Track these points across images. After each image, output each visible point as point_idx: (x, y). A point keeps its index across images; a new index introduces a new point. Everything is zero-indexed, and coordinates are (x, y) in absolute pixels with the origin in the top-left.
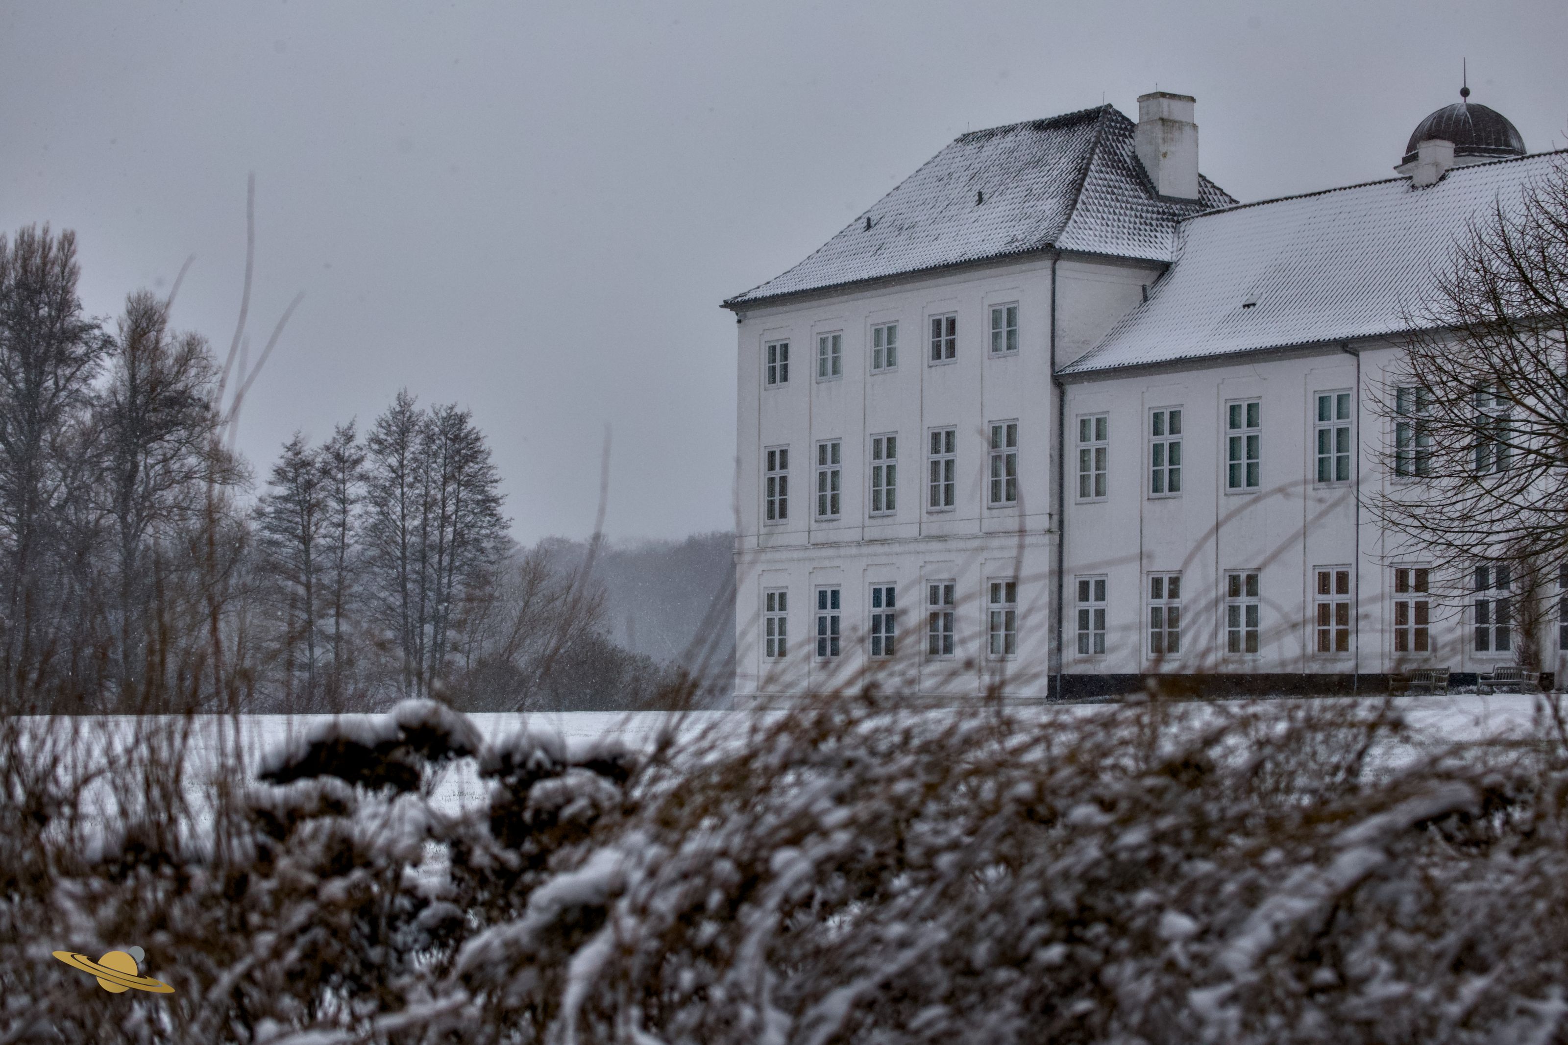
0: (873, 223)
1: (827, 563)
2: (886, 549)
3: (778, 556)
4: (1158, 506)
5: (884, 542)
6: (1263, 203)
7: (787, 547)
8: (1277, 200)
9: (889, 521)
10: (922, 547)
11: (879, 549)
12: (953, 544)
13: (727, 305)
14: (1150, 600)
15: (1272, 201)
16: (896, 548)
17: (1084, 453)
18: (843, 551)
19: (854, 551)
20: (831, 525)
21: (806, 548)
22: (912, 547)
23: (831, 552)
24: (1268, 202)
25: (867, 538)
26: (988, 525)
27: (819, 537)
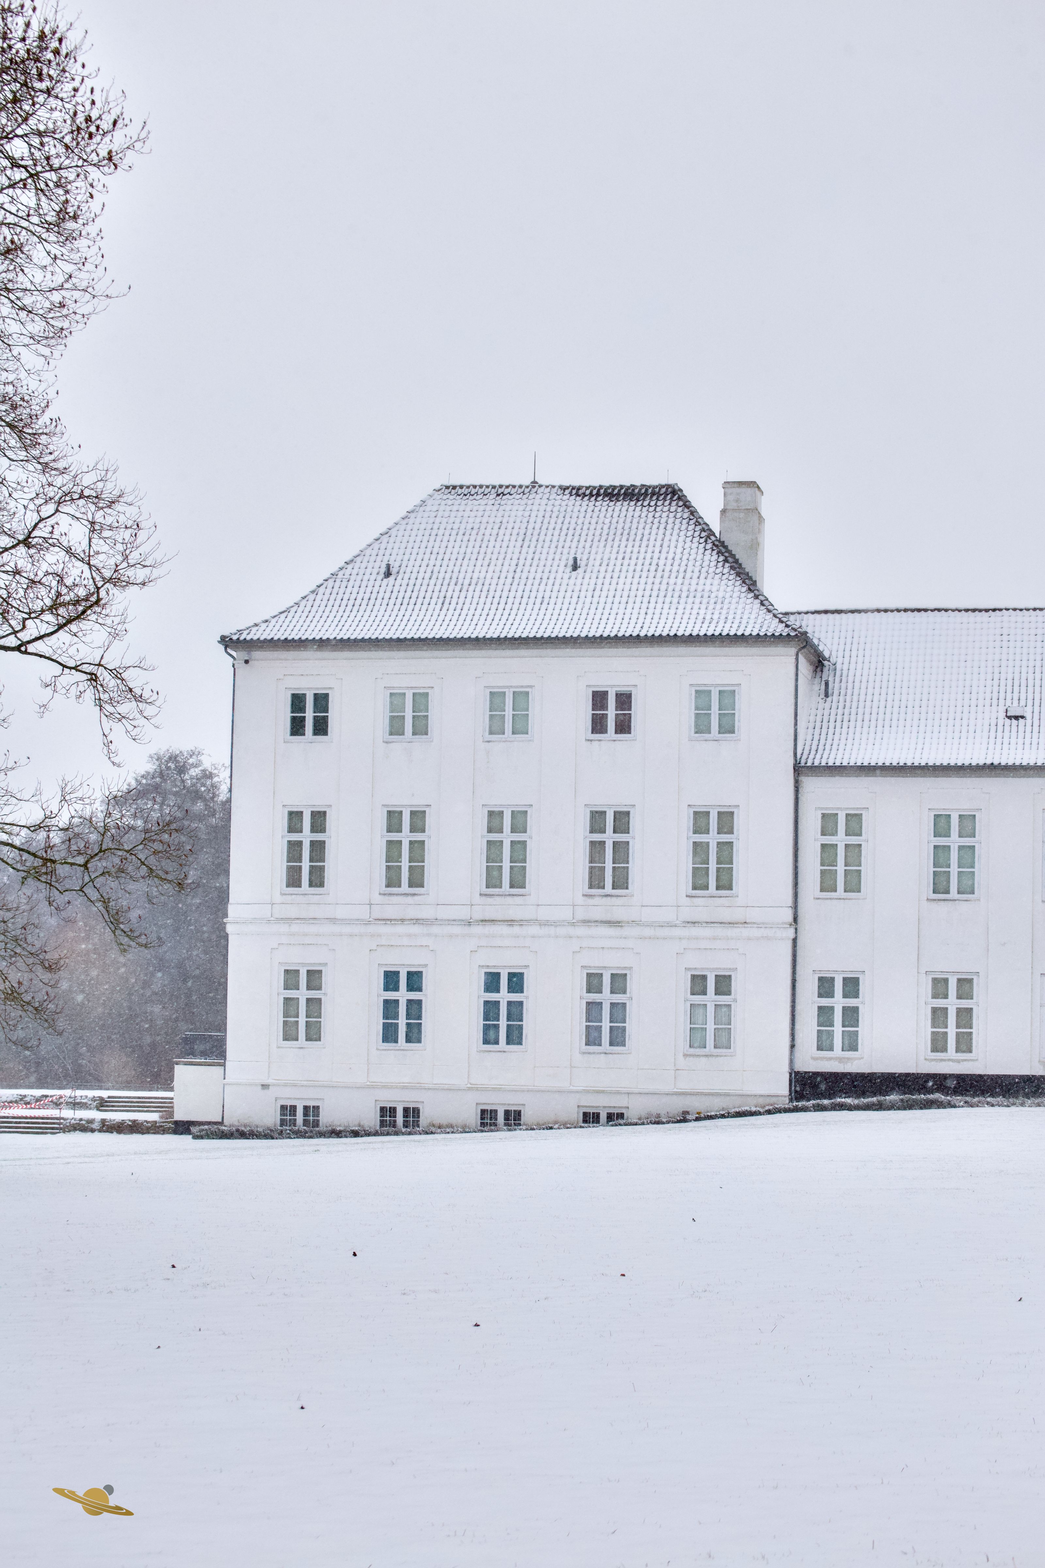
0: (394, 571)
1: (405, 941)
2: (516, 930)
3: (313, 929)
4: (942, 909)
5: (511, 922)
6: (906, 610)
7: (333, 920)
8: (926, 610)
9: (518, 900)
10: (581, 931)
11: (504, 929)
12: (626, 931)
13: (227, 642)
14: (930, 999)
15: (919, 610)
16: (534, 930)
17: (827, 850)
18: (435, 929)
19: (457, 930)
20: (410, 899)
21: (368, 923)
22: (561, 931)
23: (415, 929)
24: (913, 610)
25: (478, 916)
26: (687, 914)
27: (391, 912)
